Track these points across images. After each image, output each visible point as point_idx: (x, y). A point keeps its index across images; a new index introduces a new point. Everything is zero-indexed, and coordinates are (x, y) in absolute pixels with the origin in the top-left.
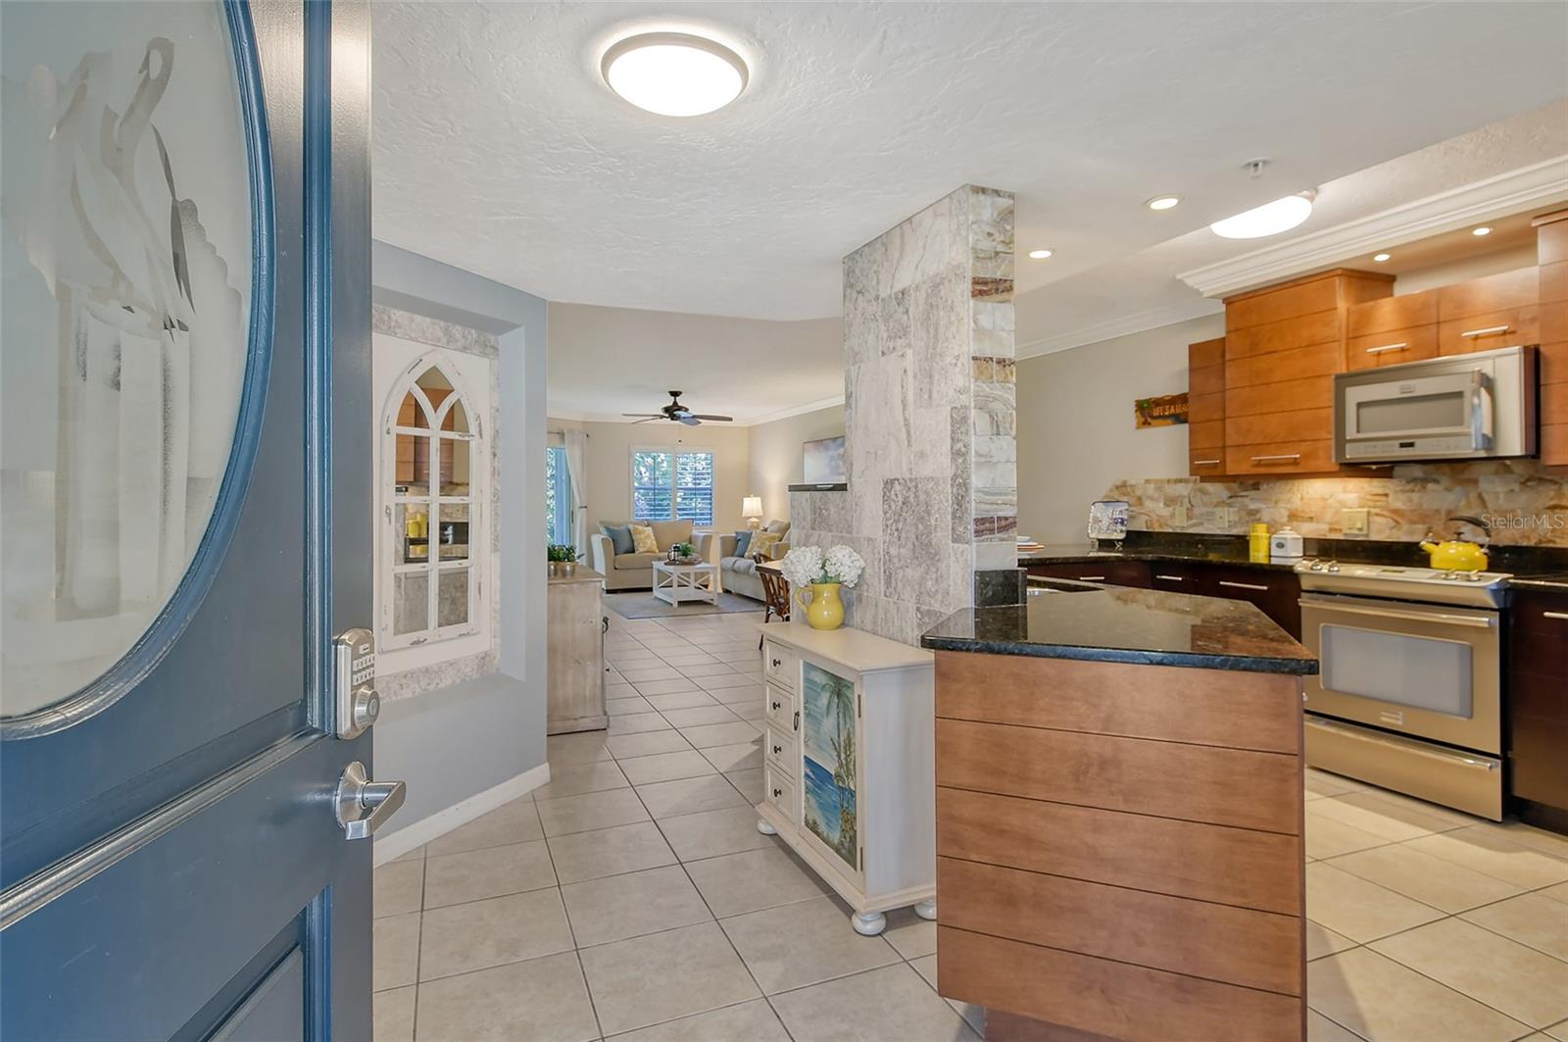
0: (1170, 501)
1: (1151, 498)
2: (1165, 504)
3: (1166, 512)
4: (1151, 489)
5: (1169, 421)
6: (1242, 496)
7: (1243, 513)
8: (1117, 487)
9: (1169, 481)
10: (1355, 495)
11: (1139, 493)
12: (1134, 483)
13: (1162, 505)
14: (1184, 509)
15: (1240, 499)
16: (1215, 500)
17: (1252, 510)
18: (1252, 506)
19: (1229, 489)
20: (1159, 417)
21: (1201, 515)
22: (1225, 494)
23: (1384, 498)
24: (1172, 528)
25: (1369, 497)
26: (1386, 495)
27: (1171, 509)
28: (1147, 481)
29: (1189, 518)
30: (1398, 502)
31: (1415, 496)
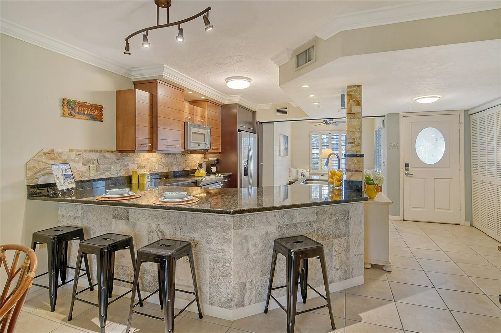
0: (86, 162)
1: (74, 161)
2: (82, 164)
3: (83, 168)
4: (73, 155)
5: (87, 117)
6: (122, 159)
7: (123, 167)
8: (45, 154)
9: (85, 151)
10: (155, 158)
11: (64, 157)
12: (59, 151)
13: (81, 164)
14: (95, 166)
15: (122, 160)
16: (111, 161)
17: (126, 165)
18: (126, 163)
19: (117, 156)
20: (81, 113)
21: (104, 168)
22: (116, 158)
23: (161, 159)
24: (87, 177)
25: (158, 159)
26: (161, 158)
27: (87, 167)
28: (71, 151)
29: (98, 171)
30: (163, 160)
31: (167, 158)
